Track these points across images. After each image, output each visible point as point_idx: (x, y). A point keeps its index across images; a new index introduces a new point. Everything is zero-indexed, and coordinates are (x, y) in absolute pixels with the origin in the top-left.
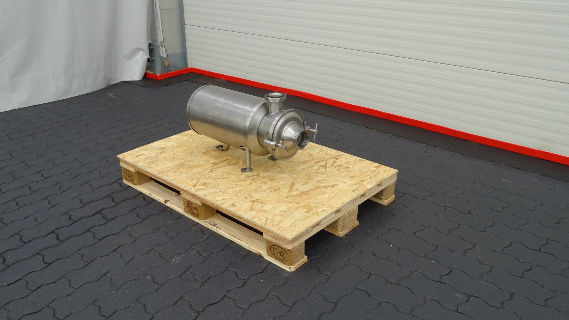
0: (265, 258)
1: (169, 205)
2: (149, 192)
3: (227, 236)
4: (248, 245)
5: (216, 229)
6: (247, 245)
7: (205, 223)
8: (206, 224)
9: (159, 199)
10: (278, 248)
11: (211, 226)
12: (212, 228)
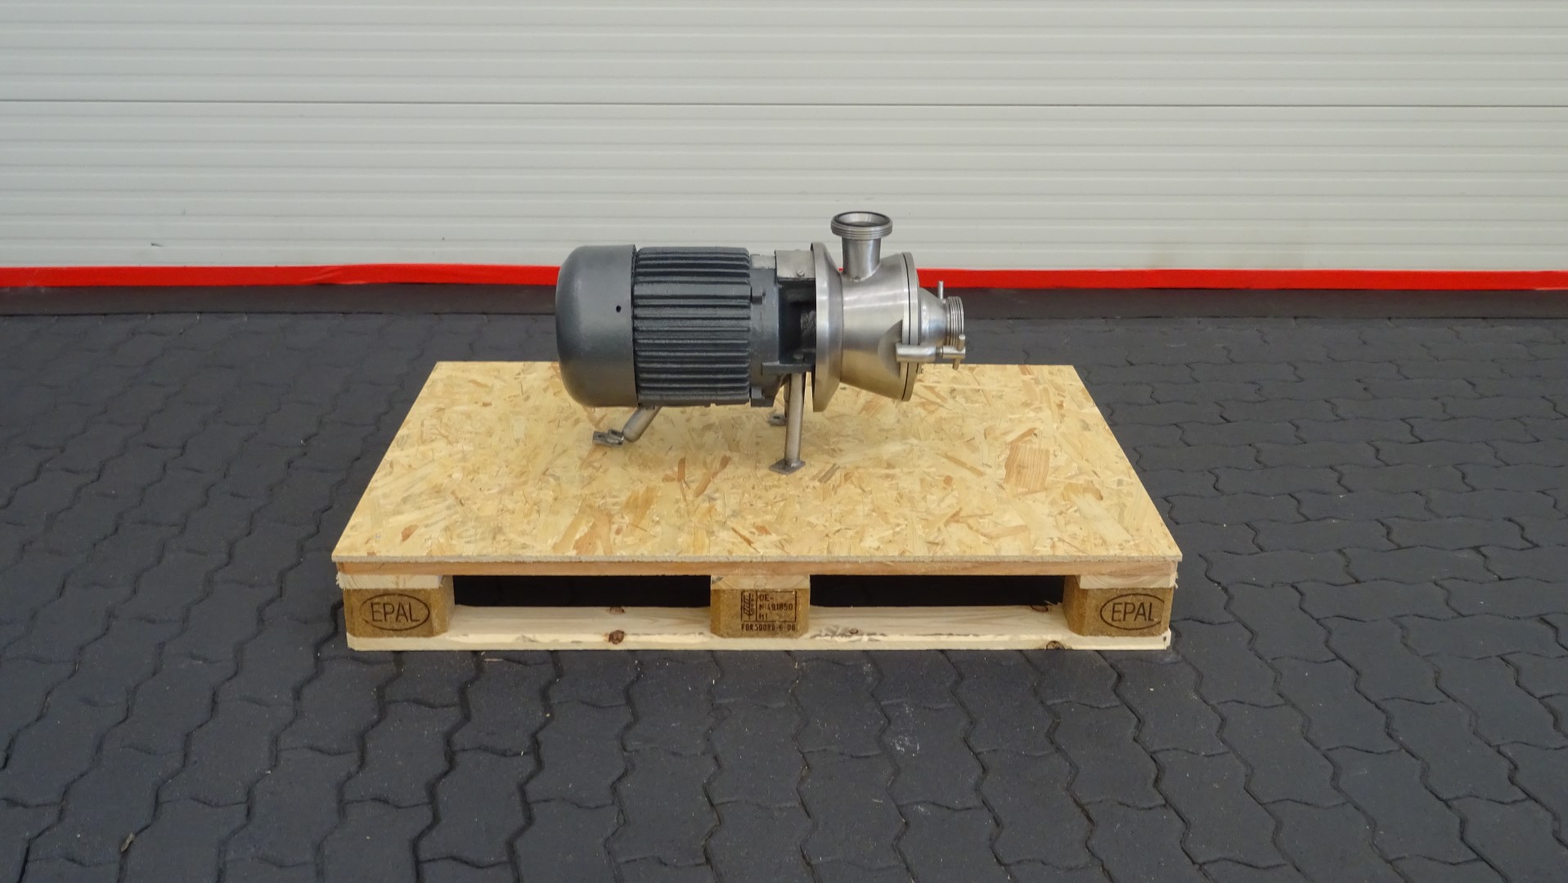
0: (1075, 647)
1: (637, 642)
2: (519, 635)
3: (923, 642)
4: (1006, 638)
5: (870, 640)
6: (1000, 638)
7: (818, 638)
8: (827, 641)
9: (578, 642)
10: (1129, 599)
11: (844, 640)
12: (853, 642)
